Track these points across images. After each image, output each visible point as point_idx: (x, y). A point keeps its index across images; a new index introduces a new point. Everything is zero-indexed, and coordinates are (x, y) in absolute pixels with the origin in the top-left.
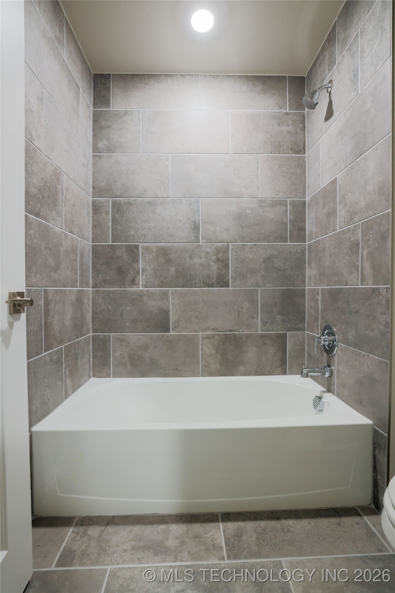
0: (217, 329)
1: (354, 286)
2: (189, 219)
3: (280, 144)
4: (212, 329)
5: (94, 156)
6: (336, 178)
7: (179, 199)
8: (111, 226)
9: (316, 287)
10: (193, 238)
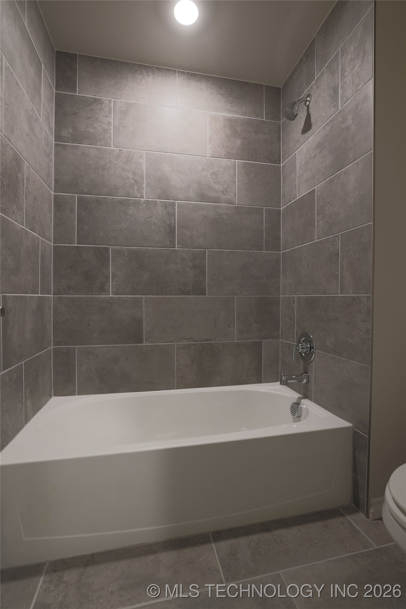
0: (193, 339)
1: (333, 294)
2: (164, 222)
3: (257, 152)
4: (188, 339)
5: (56, 145)
6: (315, 189)
7: (154, 201)
8: (76, 225)
9: (291, 295)
10: (168, 242)
